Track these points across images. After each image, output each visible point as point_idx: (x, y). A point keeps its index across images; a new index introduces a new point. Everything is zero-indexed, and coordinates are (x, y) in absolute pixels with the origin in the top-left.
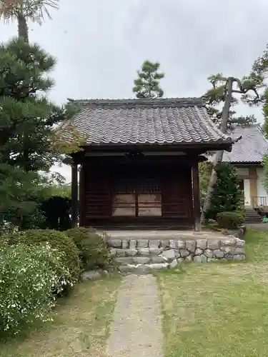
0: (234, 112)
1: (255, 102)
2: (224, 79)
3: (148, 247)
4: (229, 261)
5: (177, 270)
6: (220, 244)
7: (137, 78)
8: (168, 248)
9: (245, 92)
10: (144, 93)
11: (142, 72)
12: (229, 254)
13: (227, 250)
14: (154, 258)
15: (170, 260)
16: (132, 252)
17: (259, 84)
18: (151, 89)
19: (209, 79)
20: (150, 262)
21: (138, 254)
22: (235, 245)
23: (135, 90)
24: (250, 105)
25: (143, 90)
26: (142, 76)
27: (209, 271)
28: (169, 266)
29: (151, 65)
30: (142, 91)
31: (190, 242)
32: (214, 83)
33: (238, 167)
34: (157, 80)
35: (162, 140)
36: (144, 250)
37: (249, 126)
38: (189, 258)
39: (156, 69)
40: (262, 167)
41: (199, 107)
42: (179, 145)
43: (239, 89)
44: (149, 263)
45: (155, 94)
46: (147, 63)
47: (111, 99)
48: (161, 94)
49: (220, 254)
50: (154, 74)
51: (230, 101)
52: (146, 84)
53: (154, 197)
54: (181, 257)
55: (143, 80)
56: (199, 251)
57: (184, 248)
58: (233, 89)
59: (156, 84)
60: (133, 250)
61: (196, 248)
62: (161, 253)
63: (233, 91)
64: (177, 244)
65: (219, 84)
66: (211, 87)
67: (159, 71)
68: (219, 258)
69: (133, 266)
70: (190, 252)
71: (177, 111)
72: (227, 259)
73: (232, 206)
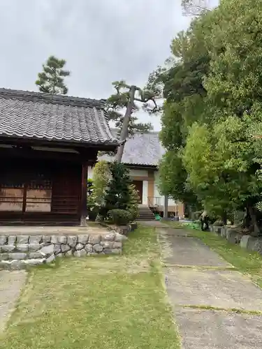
0: (136, 119)
1: (154, 111)
2: (128, 87)
3: (28, 243)
4: (107, 255)
5: (53, 265)
6: (101, 239)
7: (42, 71)
8: (49, 243)
9: (145, 102)
10: (48, 88)
11: (46, 67)
12: (108, 248)
13: (106, 244)
14: (32, 254)
15: (48, 256)
16: (10, 248)
17: (158, 95)
18: (55, 85)
19: (113, 84)
20: (28, 257)
21: (16, 250)
22: (114, 239)
23: (38, 83)
24: (150, 113)
25: (47, 84)
26: (47, 70)
27: (84, 264)
28: (44, 262)
29: (57, 61)
30: (45, 86)
31: (71, 237)
32: (118, 89)
33: (131, 169)
34: (61, 77)
35: (52, 135)
36: (23, 246)
37: (147, 132)
38: (70, 253)
39: (62, 66)
40: (157, 170)
41: (98, 109)
42: (67, 142)
43: (140, 98)
44: (25, 259)
45: (59, 90)
46: (52, 59)
47: (8, 88)
48: (65, 91)
49: (99, 248)
50: (59, 70)
51: (132, 107)
52: (50, 79)
53: (44, 193)
54: (61, 252)
55: (48, 75)
56: (79, 246)
57: (65, 243)
58: (135, 97)
59: (61, 81)
60: (11, 246)
61: (77, 243)
62: (40, 248)
63: (134, 99)
64: (58, 239)
65: (123, 90)
66: (115, 92)
67: (64, 69)
68: (98, 252)
69: (7, 262)
70: (71, 247)
71: (76, 109)
72: (105, 253)
73: (124, 204)
